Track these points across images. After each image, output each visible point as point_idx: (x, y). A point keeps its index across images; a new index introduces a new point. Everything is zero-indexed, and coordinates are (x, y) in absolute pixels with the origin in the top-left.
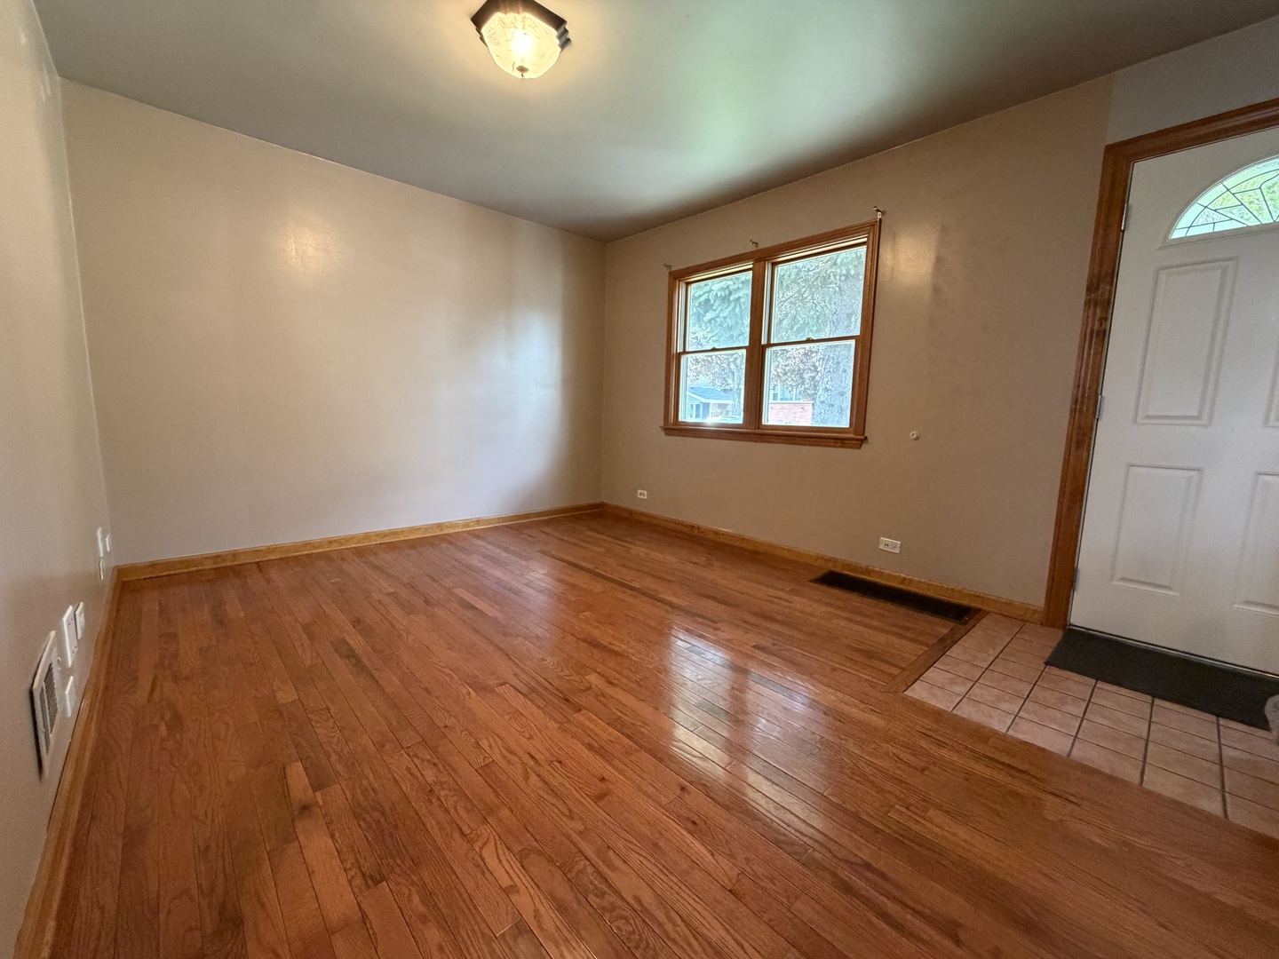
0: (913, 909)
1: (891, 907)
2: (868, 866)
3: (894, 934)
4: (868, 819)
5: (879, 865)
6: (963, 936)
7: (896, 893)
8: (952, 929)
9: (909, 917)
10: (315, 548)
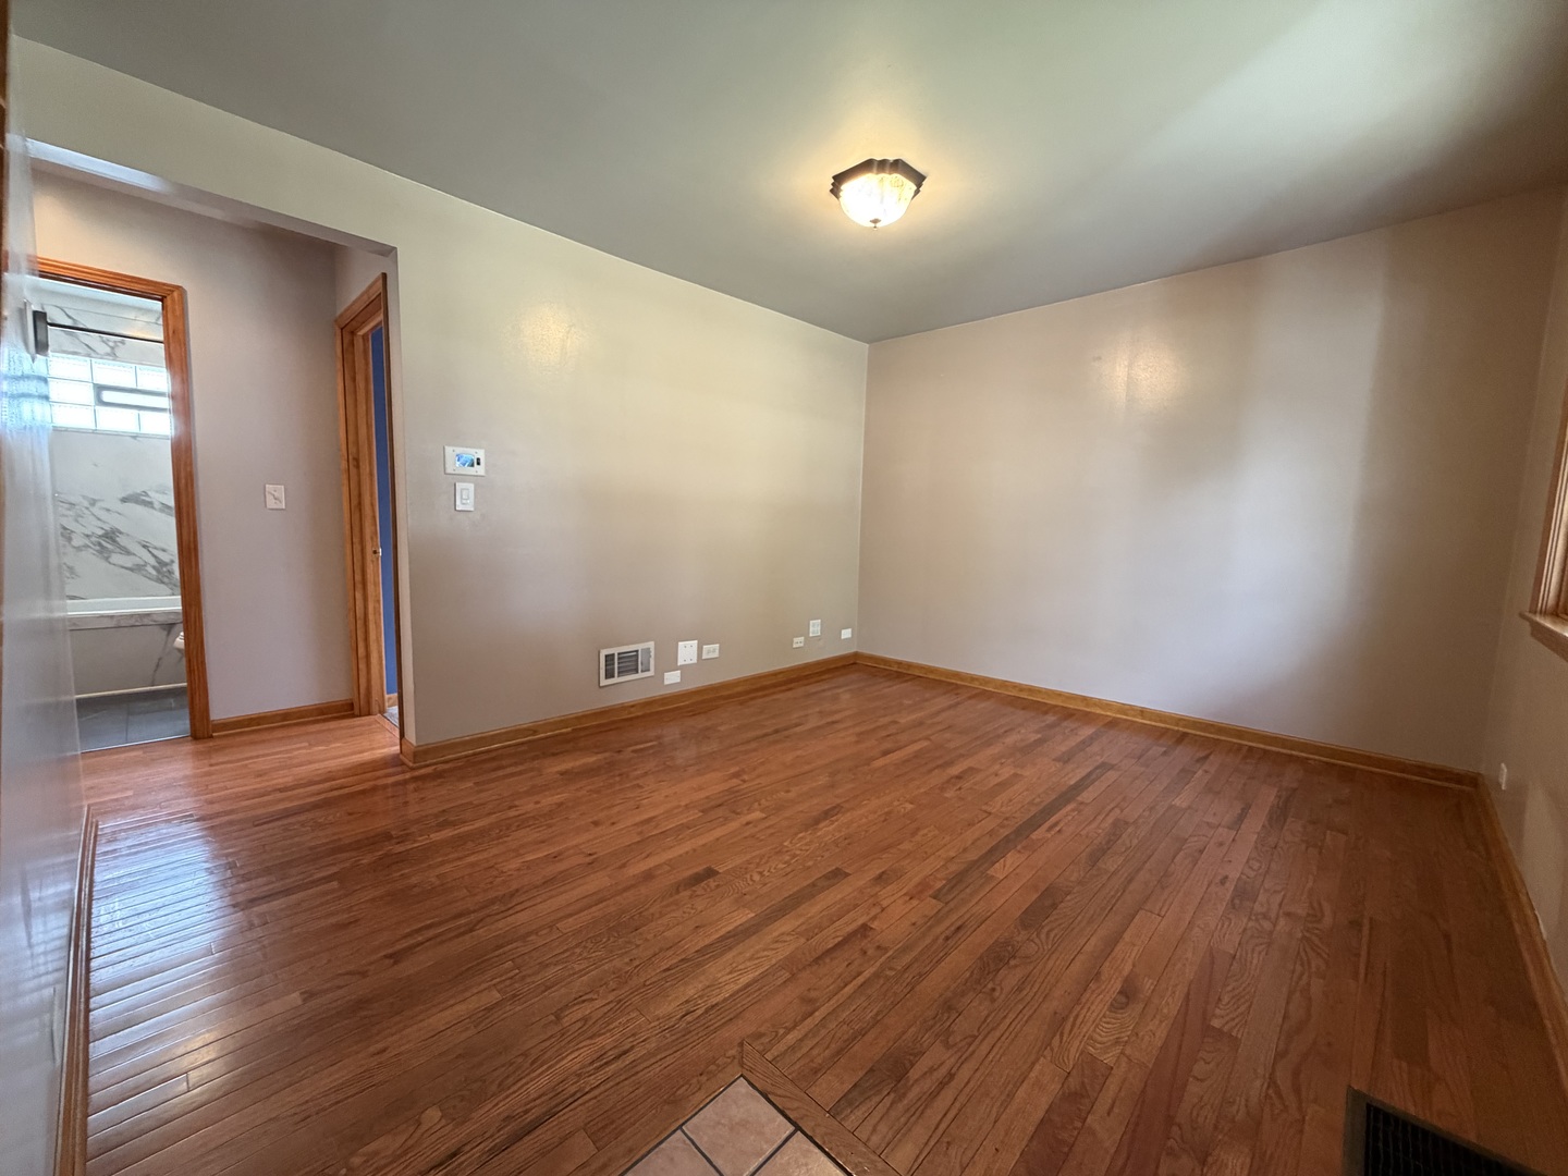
0: (422, 943)
1: (431, 933)
2: (471, 930)
3: (415, 928)
4: (514, 945)
5: (467, 937)
6: (387, 961)
7: (438, 940)
8: (396, 958)
9: (420, 938)
10: (962, 680)
